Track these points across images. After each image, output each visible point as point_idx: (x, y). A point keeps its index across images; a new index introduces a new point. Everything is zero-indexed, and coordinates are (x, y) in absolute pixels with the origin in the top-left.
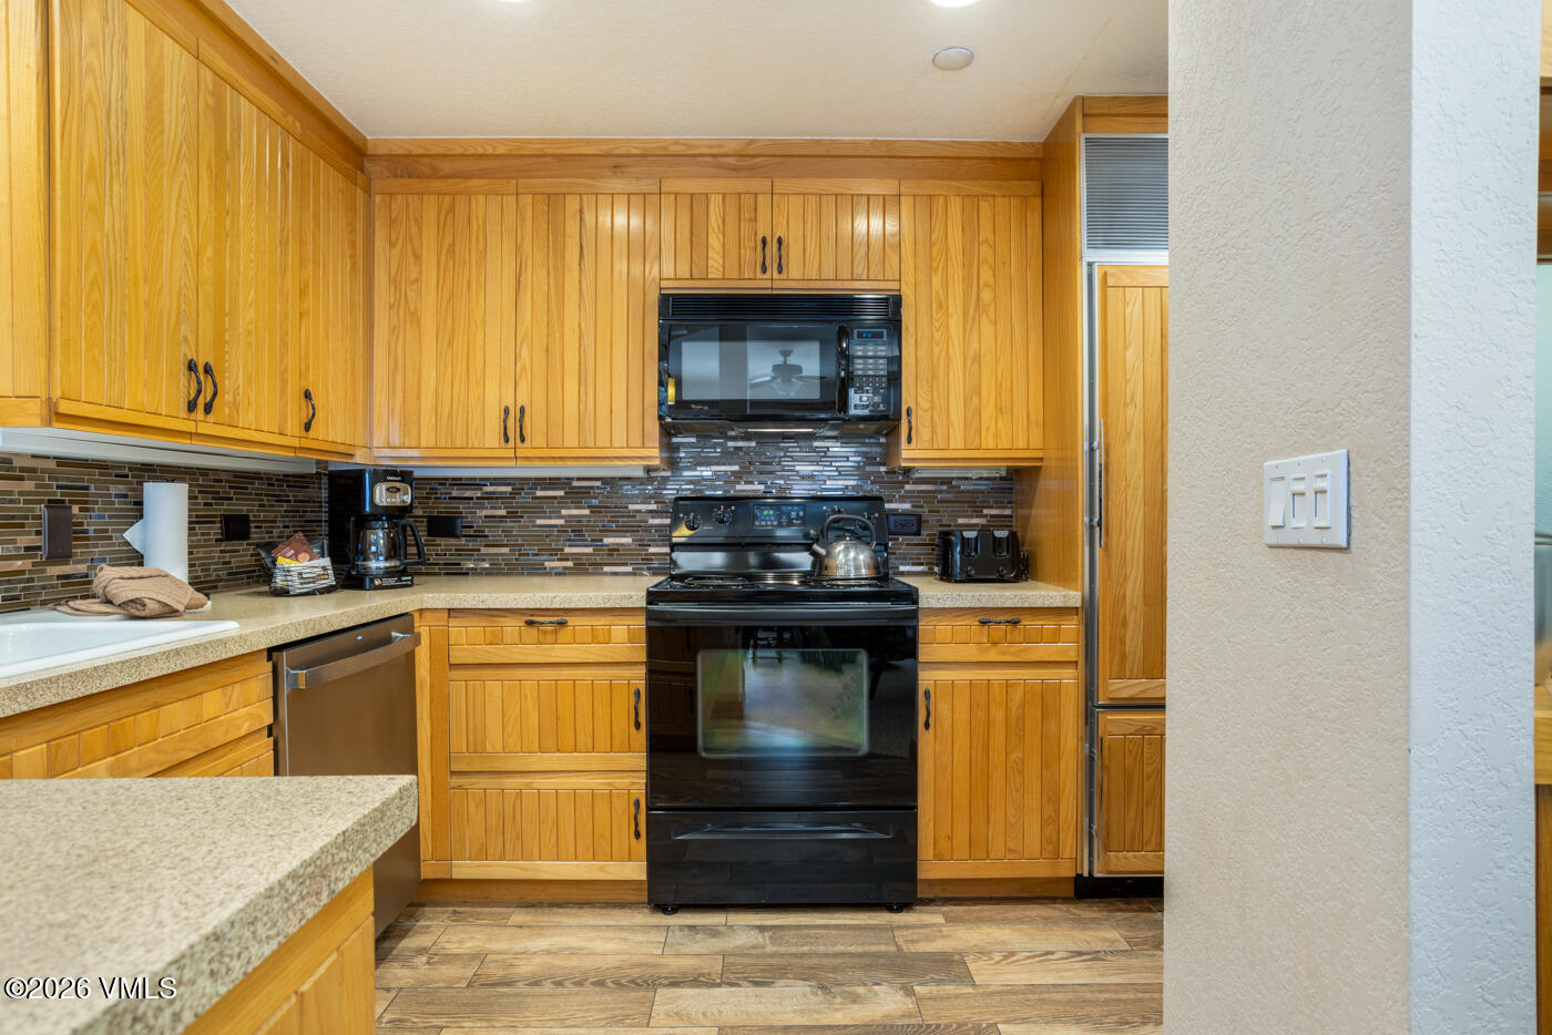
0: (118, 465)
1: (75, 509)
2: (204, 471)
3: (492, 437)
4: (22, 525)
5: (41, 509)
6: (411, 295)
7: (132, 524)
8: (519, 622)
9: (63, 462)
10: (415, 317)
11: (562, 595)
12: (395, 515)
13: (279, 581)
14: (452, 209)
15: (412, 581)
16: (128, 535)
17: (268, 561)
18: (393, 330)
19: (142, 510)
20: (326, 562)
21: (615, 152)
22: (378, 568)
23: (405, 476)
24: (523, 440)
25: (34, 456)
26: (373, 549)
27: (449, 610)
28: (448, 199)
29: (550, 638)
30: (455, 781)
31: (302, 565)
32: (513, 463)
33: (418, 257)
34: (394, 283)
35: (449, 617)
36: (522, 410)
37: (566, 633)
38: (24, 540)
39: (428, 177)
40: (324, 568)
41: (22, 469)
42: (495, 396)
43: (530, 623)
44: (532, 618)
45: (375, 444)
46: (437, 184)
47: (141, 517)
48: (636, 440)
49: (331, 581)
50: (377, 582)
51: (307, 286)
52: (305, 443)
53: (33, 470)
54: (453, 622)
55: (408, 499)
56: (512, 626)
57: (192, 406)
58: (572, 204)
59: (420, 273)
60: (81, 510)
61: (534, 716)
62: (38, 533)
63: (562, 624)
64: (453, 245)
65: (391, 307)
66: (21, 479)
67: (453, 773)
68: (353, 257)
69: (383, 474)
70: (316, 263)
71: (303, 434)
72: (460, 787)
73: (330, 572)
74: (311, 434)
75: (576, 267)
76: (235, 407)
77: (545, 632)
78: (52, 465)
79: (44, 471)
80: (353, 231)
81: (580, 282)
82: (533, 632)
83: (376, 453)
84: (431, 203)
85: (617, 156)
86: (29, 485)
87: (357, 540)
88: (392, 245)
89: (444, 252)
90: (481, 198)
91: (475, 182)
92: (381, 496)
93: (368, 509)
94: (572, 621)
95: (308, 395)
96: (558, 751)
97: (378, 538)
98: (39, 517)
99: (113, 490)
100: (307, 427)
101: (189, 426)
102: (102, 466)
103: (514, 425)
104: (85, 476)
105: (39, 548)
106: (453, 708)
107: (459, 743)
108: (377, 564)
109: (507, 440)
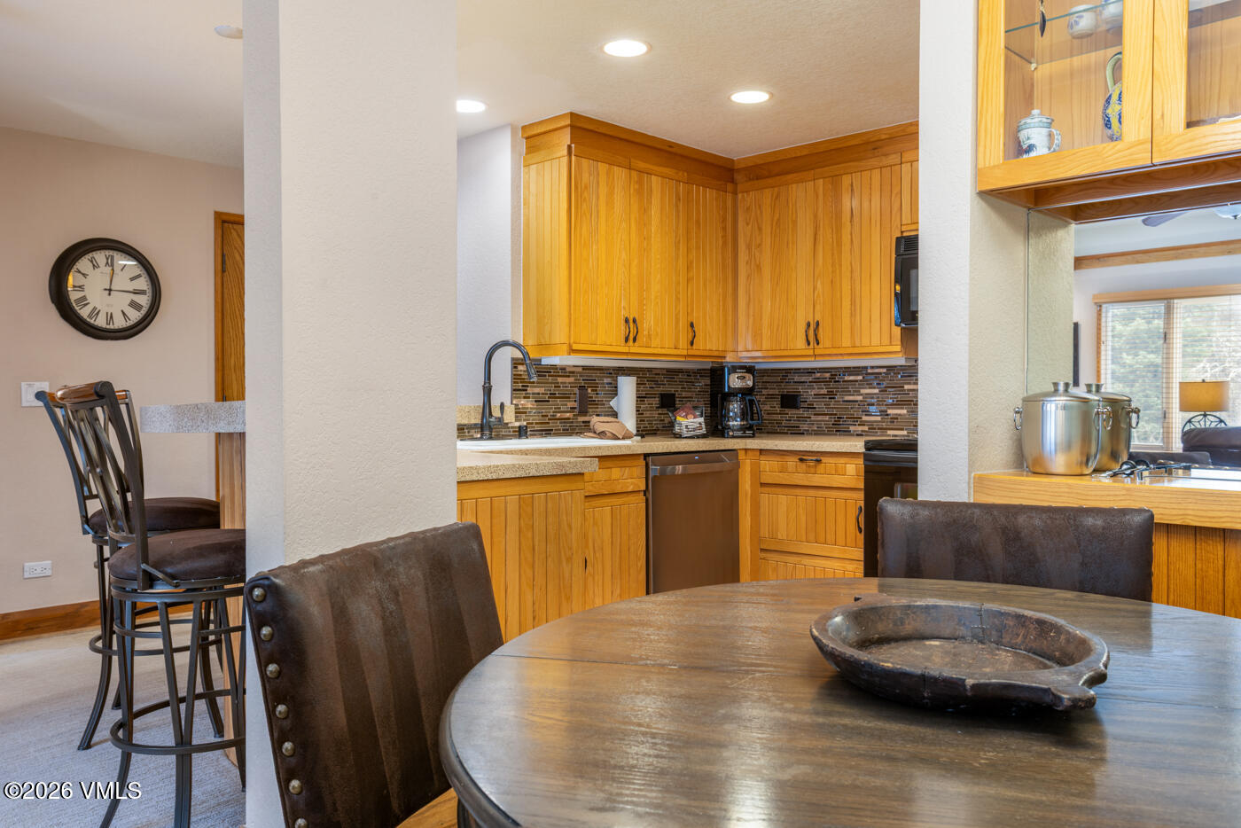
0: (608, 369)
1: (589, 390)
2: (642, 369)
3: (800, 343)
4: (569, 398)
5: (576, 390)
6: (757, 254)
7: (613, 398)
8: (796, 459)
9: (585, 368)
10: (759, 267)
11: (818, 443)
12: (746, 392)
13: (677, 429)
14: (778, 196)
15: (753, 434)
16: (611, 403)
17: (673, 418)
18: (749, 277)
19: (617, 391)
20: (701, 420)
21: (872, 140)
22: (733, 425)
23: (750, 370)
24: (818, 344)
25: (574, 366)
26: (731, 414)
27: (761, 450)
28: (776, 189)
29: (813, 470)
30: (763, 555)
31: (690, 422)
32: (813, 359)
33: (760, 229)
34: (749, 247)
35: (761, 454)
36: (818, 323)
37: (821, 467)
38: (570, 404)
39: (767, 177)
40: (700, 424)
41: (570, 372)
42: (802, 316)
43: (801, 460)
44: (802, 456)
45: (740, 348)
46: (770, 181)
47: (616, 394)
48: (886, 341)
49: (704, 431)
50: (731, 433)
51: (691, 263)
52: (691, 352)
53: (573, 372)
54: (762, 458)
55: (750, 383)
56: (792, 462)
57: (627, 340)
58: (846, 180)
59: (762, 239)
60: (592, 390)
61: (803, 518)
62: (575, 401)
63: (819, 461)
64: (779, 220)
65: (747, 263)
66: (569, 376)
67: (762, 550)
68: (724, 237)
69: (734, 369)
70: (698, 248)
71: (690, 347)
72: (764, 559)
73: (703, 426)
74: (694, 347)
75: (849, 224)
76: (649, 336)
77: (809, 466)
78: (580, 370)
79: (578, 373)
80: (724, 220)
81: (851, 235)
82: (803, 465)
83: (740, 355)
84: (768, 193)
85: (873, 142)
86: (572, 379)
87: (723, 407)
88: (748, 224)
89: (774, 223)
90: (794, 186)
91: (790, 177)
92: (734, 381)
93: (726, 390)
94: (824, 460)
95: (692, 325)
96: (816, 542)
97: (735, 407)
98: (575, 394)
99: (606, 381)
100: (692, 343)
101: (625, 349)
102: (600, 369)
103: (813, 333)
104: (595, 375)
105: (575, 408)
106: (762, 510)
107: (764, 532)
108: (736, 423)
109: (809, 344)
